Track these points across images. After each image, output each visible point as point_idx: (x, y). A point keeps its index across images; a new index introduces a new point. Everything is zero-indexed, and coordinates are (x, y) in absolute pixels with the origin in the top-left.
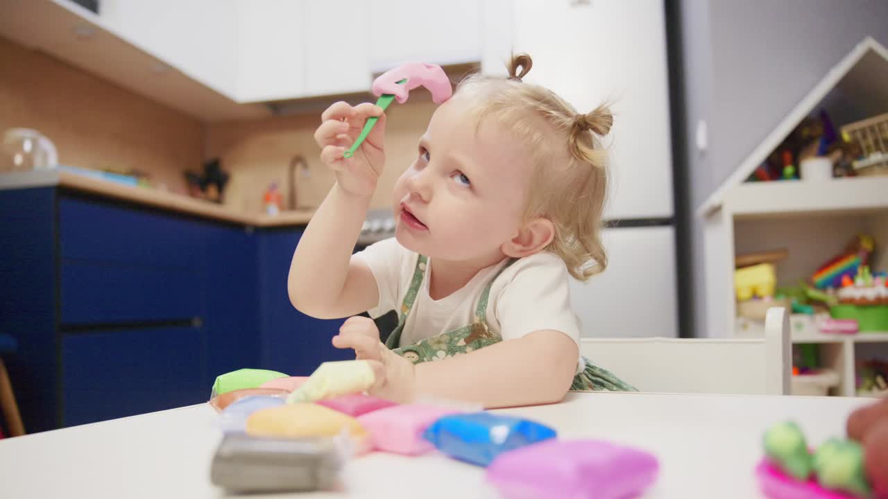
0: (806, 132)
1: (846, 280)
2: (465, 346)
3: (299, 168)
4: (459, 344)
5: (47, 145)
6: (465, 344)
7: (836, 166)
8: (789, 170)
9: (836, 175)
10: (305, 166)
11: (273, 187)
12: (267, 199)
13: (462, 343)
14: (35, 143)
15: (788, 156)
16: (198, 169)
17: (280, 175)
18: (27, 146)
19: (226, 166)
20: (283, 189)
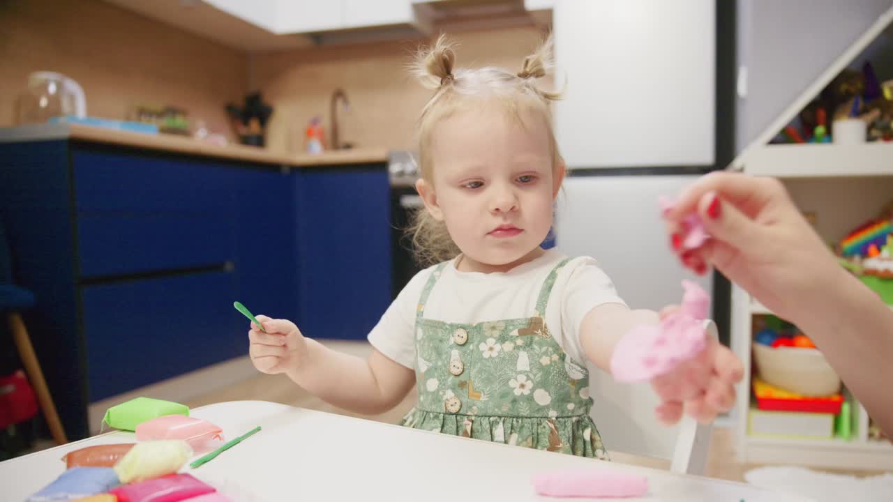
0: (844, 87)
1: (872, 249)
2: (517, 337)
3: (340, 104)
4: (511, 334)
5: (72, 86)
6: (517, 335)
7: (870, 128)
8: (820, 130)
9: (870, 139)
10: (346, 101)
11: (315, 122)
12: (309, 133)
13: (515, 333)
14: (60, 86)
15: (822, 114)
16: (239, 102)
17: (321, 108)
18: (52, 89)
19: (267, 99)
20: (326, 123)
